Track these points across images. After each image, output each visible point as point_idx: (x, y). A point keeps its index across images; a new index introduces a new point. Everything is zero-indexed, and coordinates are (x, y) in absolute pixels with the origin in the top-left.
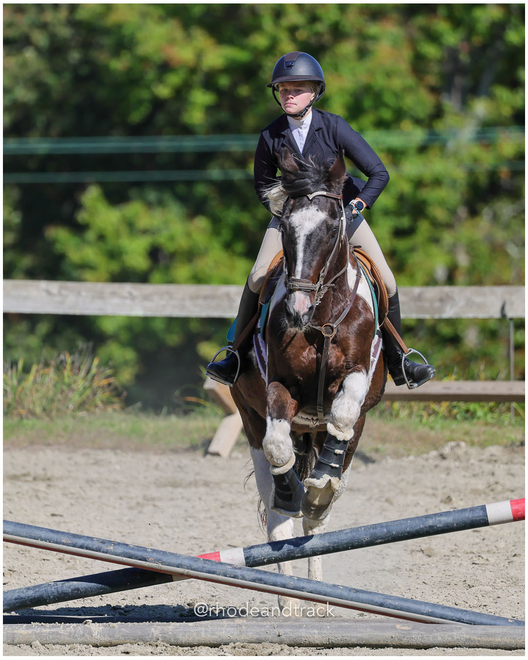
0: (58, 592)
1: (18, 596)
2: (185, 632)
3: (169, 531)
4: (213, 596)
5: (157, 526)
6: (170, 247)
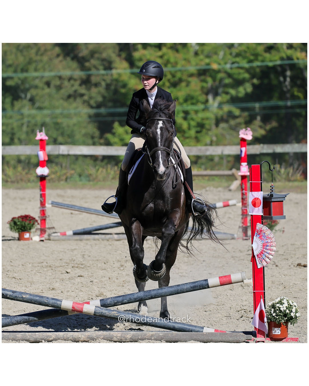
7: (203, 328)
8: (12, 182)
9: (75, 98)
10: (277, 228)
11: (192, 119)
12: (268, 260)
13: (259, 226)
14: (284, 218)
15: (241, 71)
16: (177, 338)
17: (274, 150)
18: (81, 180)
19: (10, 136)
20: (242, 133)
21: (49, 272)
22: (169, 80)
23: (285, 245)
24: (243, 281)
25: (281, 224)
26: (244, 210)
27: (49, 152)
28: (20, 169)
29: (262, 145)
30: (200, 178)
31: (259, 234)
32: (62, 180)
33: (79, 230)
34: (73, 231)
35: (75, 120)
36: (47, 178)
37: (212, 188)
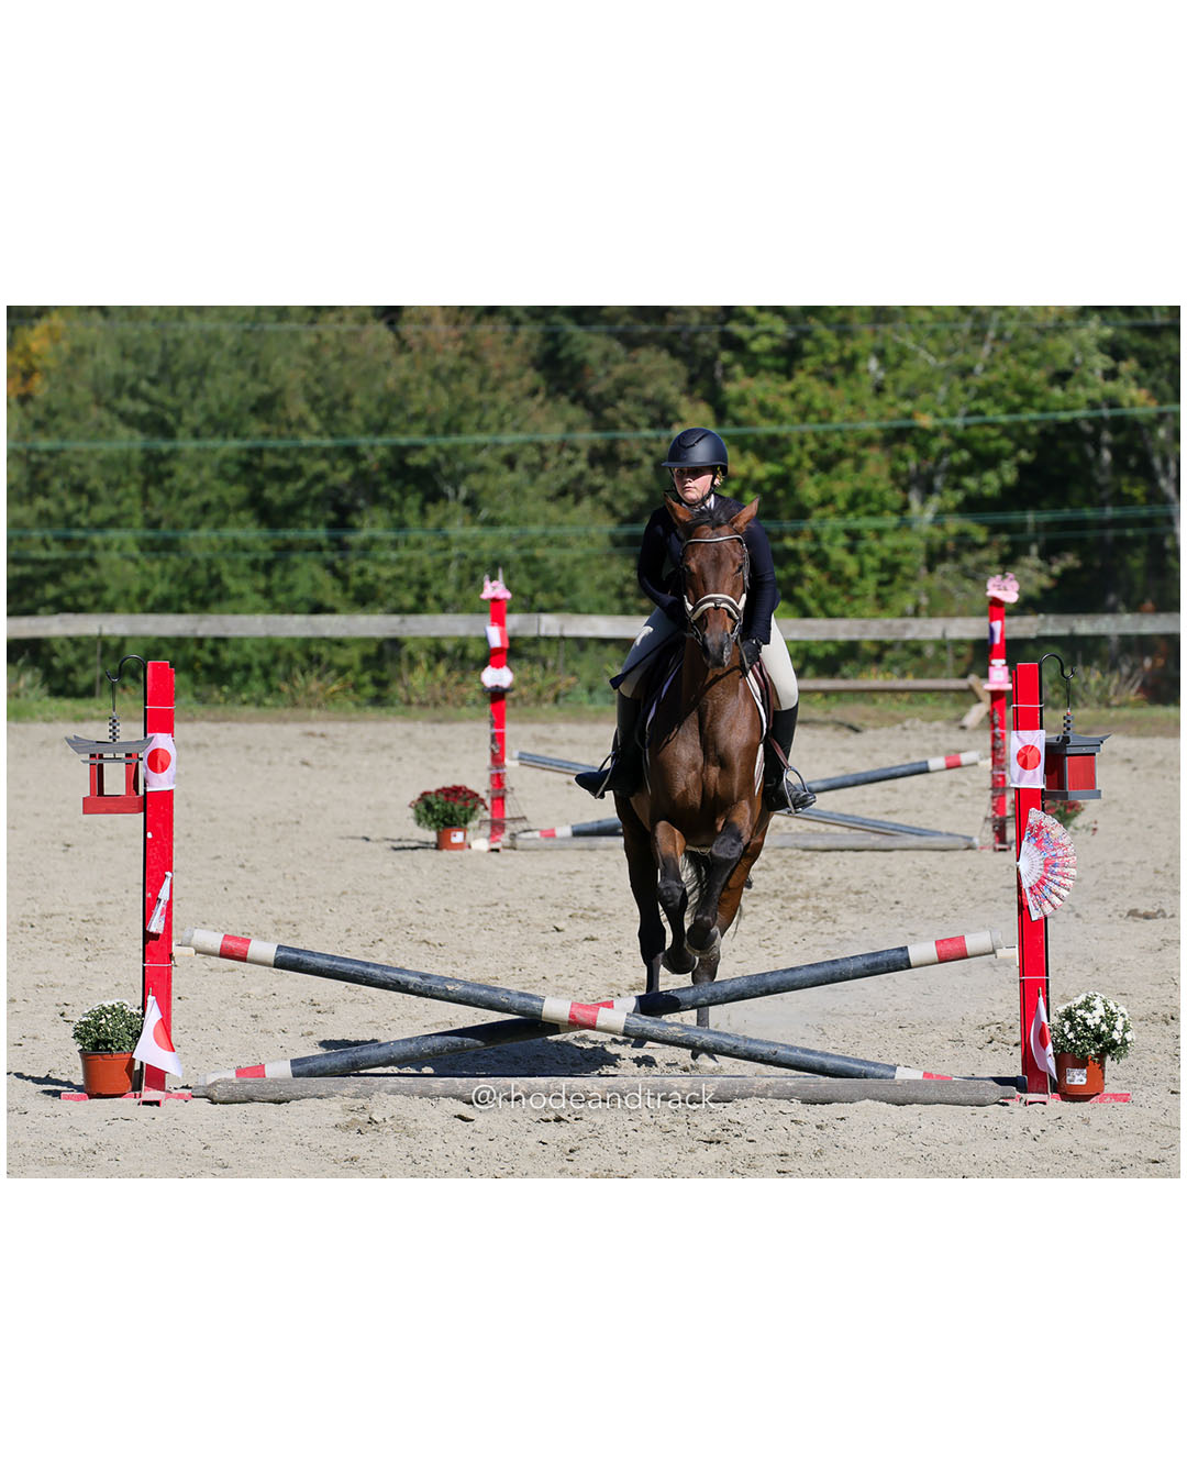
7: (894, 1069)
8: (423, 704)
9: (578, 501)
10: (1079, 821)
11: (870, 552)
12: (1056, 900)
13: (1035, 815)
14: (1098, 795)
15: (994, 433)
16: (828, 1094)
17: (1072, 629)
18: (592, 701)
19: (416, 589)
20: (994, 586)
21: (512, 927)
22: (812, 455)
23: (1099, 864)
24: (994, 952)
25: (1090, 810)
26: (999, 776)
27: (514, 630)
28: (441, 670)
29: (1042, 616)
30: (888, 695)
31: (1037, 835)
32: (546, 700)
33: (586, 824)
34: (572, 827)
35: (577, 552)
36: (510, 695)
37: (918, 722)
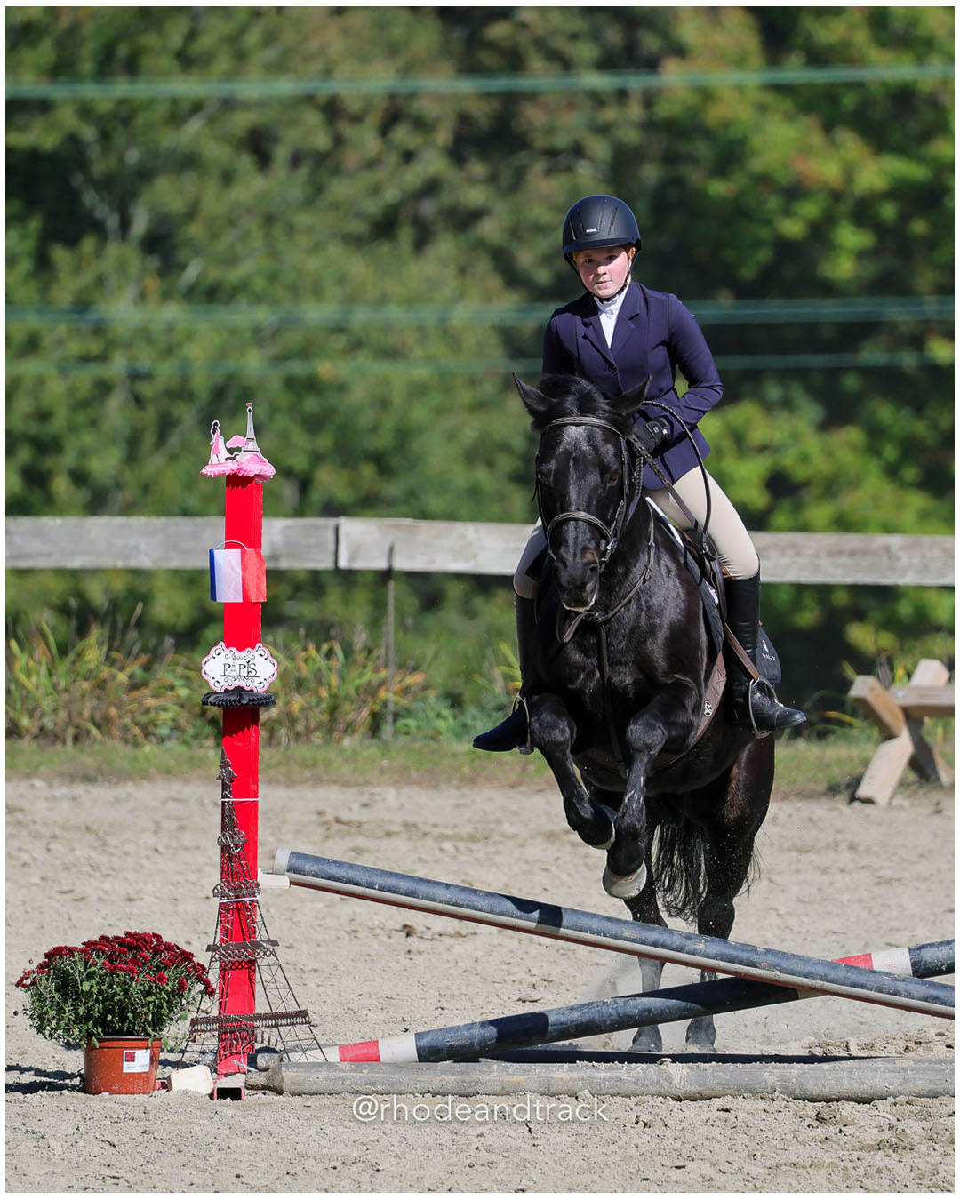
0: (618, 1014)
1: (556, 1020)
2: (817, 1079)
3: (793, 922)
4: (862, 1023)
5: (774, 912)
6: (800, 473)
9: (423, 239)
27: (279, 556)
28: (93, 652)
32: (350, 728)
33: (452, 1030)
34: (418, 1036)
36: (264, 716)
